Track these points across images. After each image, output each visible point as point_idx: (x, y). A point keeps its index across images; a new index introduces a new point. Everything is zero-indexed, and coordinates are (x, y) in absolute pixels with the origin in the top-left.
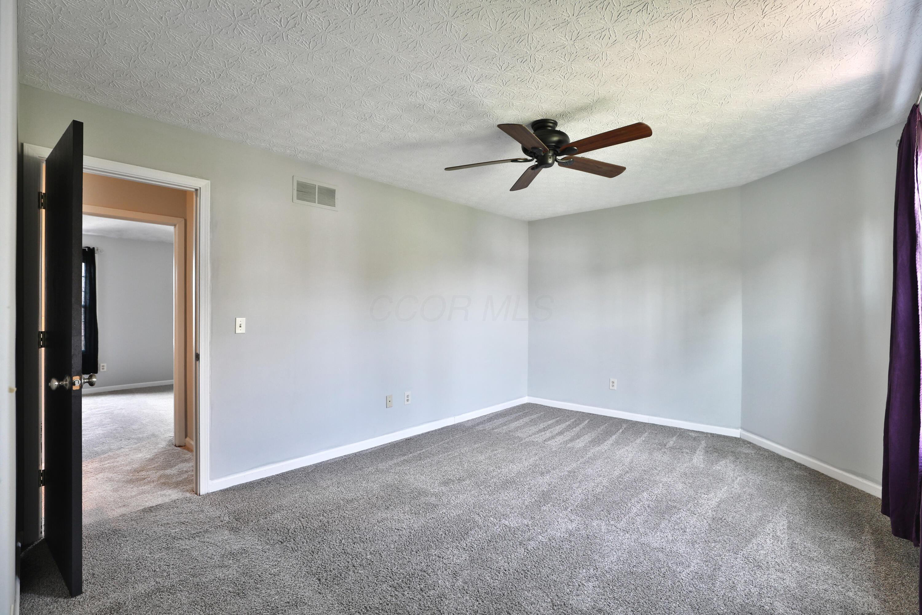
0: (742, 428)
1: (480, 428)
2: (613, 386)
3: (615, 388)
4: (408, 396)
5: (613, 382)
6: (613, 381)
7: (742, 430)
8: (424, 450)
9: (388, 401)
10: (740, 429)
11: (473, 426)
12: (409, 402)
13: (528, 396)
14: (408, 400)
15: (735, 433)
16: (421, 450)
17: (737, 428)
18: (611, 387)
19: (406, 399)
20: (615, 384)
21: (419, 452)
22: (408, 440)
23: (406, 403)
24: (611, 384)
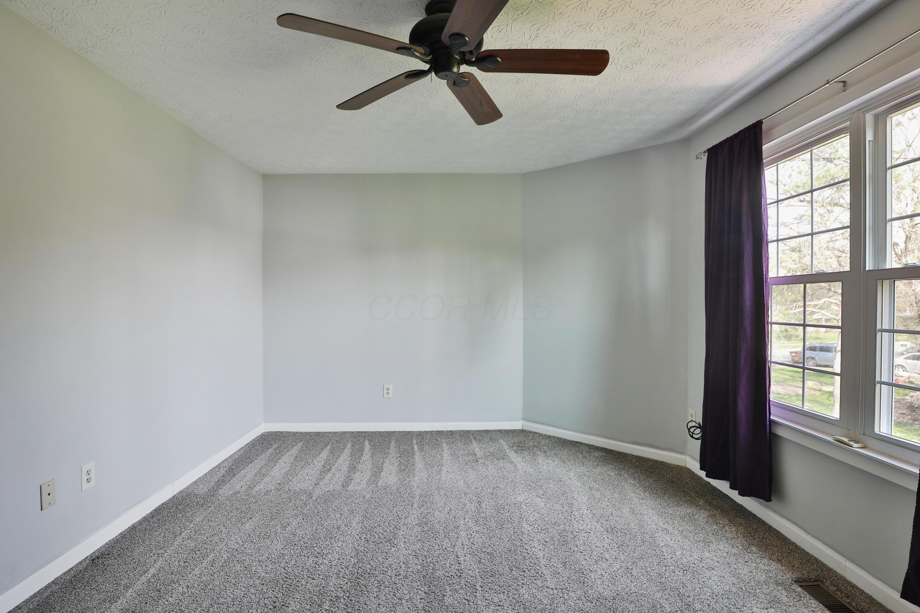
0: (523, 419)
1: (225, 491)
2: (388, 393)
3: (391, 395)
4: (88, 473)
5: (388, 389)
6: (388, 387)
7: (524, 421)
8: (152, 571)
9: (45, 494)
10: (522, 421)
11: (213, 492)
12: (92, 482)
13: (265, 422)
14: (88, 481)
15: (517, 425)
16: (145, 572)
17: (519, 420)
18: (385, 395)
19: (85, 477)
20: (391, 391)
21: (144, 579)
22: (98, 558)
23: (86, 486)
24: (385, 391)
